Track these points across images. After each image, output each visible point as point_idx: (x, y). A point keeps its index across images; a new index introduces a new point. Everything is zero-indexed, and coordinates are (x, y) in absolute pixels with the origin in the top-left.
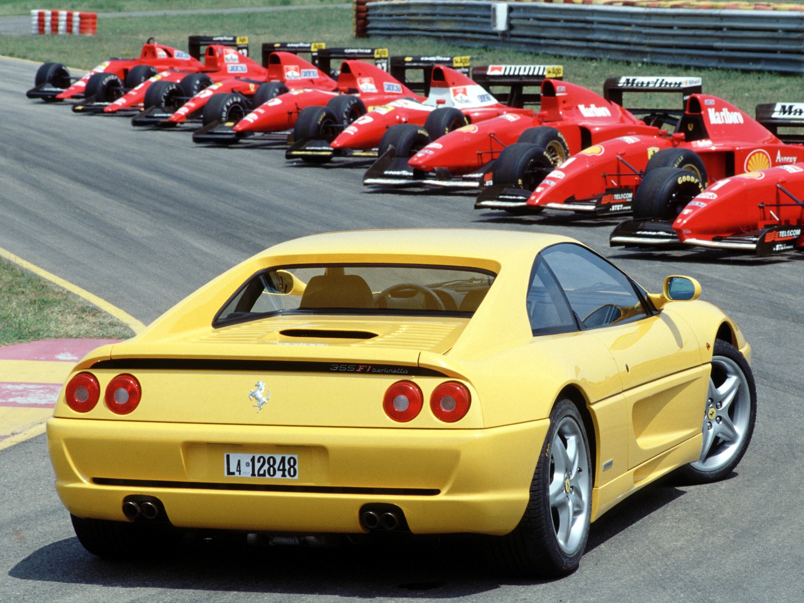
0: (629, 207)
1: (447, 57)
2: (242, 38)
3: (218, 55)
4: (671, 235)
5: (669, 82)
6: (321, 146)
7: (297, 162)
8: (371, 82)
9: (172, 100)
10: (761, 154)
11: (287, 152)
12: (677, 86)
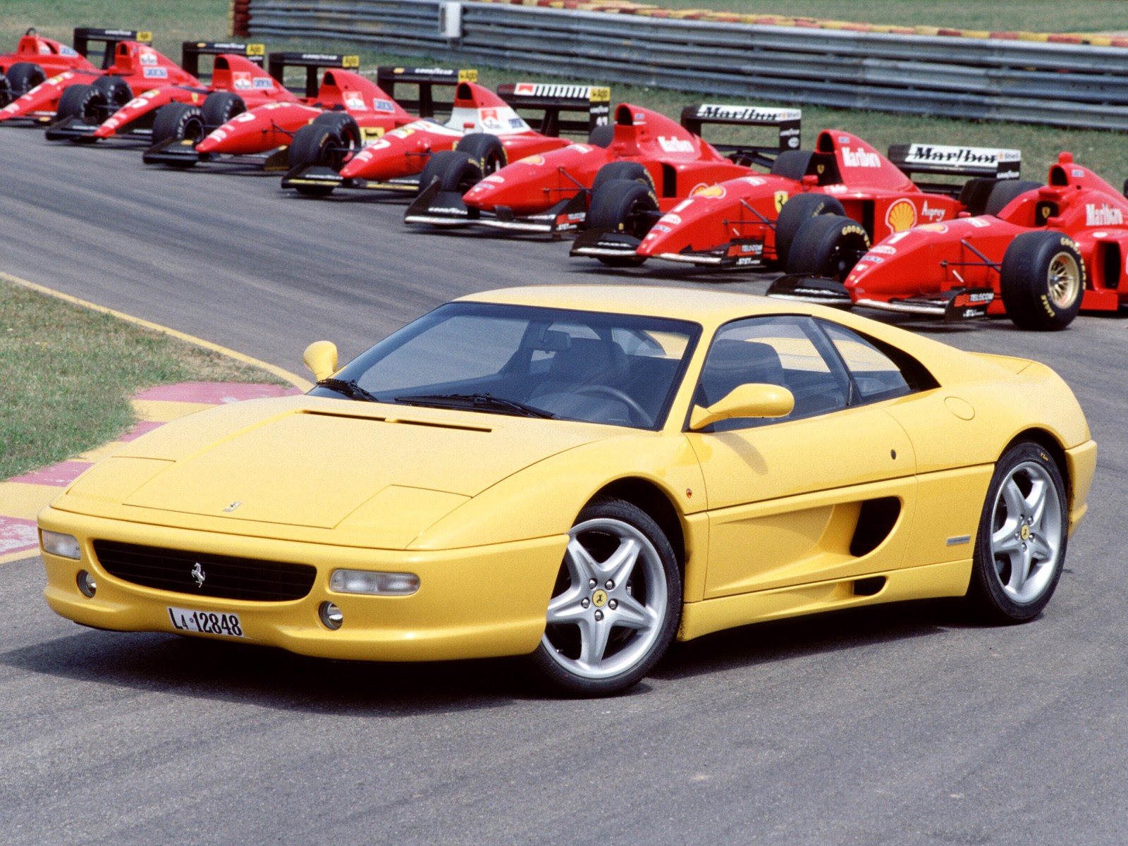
0: (757, 262)
1: (448, 69)
2: (144, 33)
3: (132, 54)
4: (837, 294)
5: (761, 113)
6: (324, 174)
7: (291, 193)
8: (359, 98)
9: (94, 109)
10: (906, 205)
11: (283, 180)
12: (770, 119)
